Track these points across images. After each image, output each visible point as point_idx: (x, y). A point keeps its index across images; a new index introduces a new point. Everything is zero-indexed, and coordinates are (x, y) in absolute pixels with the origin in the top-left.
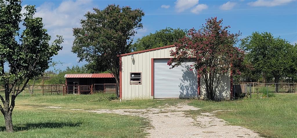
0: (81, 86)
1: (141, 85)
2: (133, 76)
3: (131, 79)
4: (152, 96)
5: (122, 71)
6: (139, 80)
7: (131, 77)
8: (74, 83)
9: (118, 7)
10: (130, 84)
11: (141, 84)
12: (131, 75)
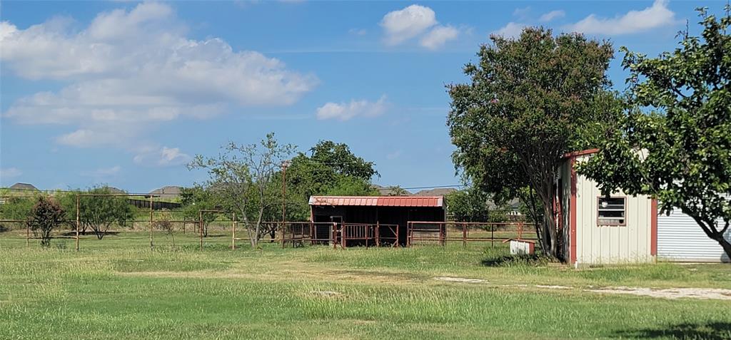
0: (359, 227)
1: (624, 227)
2: (604, 204)
3: (601, 213)
4: (653, 255)
5: (577, 195)
6: (621, 216)
7: (601, 207)
8: (331, 217)
9: (548, 34)
10: (598, 226)
11: (625, 225)
12: (600, 203)
